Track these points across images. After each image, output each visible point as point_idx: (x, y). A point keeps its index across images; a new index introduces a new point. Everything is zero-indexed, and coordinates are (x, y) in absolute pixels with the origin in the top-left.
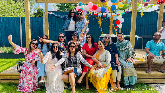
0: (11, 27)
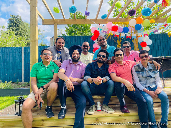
0: (11, 58)
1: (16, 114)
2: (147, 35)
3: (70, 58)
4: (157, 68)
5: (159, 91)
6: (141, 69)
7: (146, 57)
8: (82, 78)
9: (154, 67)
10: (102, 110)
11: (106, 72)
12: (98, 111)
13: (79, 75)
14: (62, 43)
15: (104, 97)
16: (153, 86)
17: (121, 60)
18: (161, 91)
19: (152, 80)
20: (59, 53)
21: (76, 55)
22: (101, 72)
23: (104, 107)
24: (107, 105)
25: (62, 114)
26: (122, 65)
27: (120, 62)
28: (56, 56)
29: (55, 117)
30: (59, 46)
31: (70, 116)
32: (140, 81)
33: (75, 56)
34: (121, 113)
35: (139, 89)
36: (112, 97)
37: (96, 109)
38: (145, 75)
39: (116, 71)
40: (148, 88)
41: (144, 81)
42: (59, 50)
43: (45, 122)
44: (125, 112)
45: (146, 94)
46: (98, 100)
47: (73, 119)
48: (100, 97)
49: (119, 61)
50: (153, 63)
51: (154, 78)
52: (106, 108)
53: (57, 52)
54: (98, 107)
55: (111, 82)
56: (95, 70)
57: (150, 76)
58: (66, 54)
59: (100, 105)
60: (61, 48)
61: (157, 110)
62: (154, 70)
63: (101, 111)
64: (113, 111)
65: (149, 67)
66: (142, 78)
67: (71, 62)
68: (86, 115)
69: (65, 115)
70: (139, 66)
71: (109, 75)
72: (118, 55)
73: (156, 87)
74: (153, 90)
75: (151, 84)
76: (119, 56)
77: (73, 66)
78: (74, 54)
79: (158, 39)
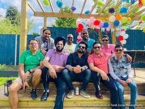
0: (6, 44)
1: (5, 94)
2: (124, 30)
3: (55, 48)
4: (129, 61)
5: (129, 80)
6: (115, 60)
7: (120, 50)
8: (64, 66)
9: (127, 59)
10: (80, 94)
11: (85, 61)
12: (76, 95)
13: (62, 63)
14: (48, 34)
15: (82, 83)
16: (125, 76)
17: (99, 52)
18: (131, 81)
19: (125, 71)
20: (46, 43)
21: (60, 45)
22: (81, 61)
23: (82, 92)
24: (84, 90)
25: (45, 97)
26: (99, 57)
27: (98, 54)
28: (43, 45)
29: (39, 99)
30: (45, 36)
31: (52, 99)
32: (114, 71)
33: (59, 47)
34: (96, 98)
35: (112, 78)
36: (89, 83)
37: (75, 93)
38: (118, 66)
39: (94, 61)
40: (120, 77)
41: (117, 71)
42: (45, 40)
43: (29, 103)
44: (99, 97)
45: (118, 83)
46: (77, 85)
47: (54, 101)
48: (78, 83)
49: (97, 52)
50: (126, 56)
51: (126, 69)
52: (83, 93)
53: (44, 42)
54: (77, 92)
55: (89, 70)
56: (75, 60)
57: (123, 68)
58: (52, 44)
59: (78, 90)
60: (48, 39)
61: (127, 97)
62: (126, 62)
63: (79, 96)
64: (89, 96)
65: (123, 59)
66: (116, 69)
67: (56, 51)
68: (65, 99)
69: (47, 98)
70: (114, 58)
71: (88, 65)
72: (96, 47)
73: (128, 77)
74: (125, 79)
75: (123, 74)
76: (98, 48)
77: (57, 55)
78: (59, 44)
79: (133, 35)
